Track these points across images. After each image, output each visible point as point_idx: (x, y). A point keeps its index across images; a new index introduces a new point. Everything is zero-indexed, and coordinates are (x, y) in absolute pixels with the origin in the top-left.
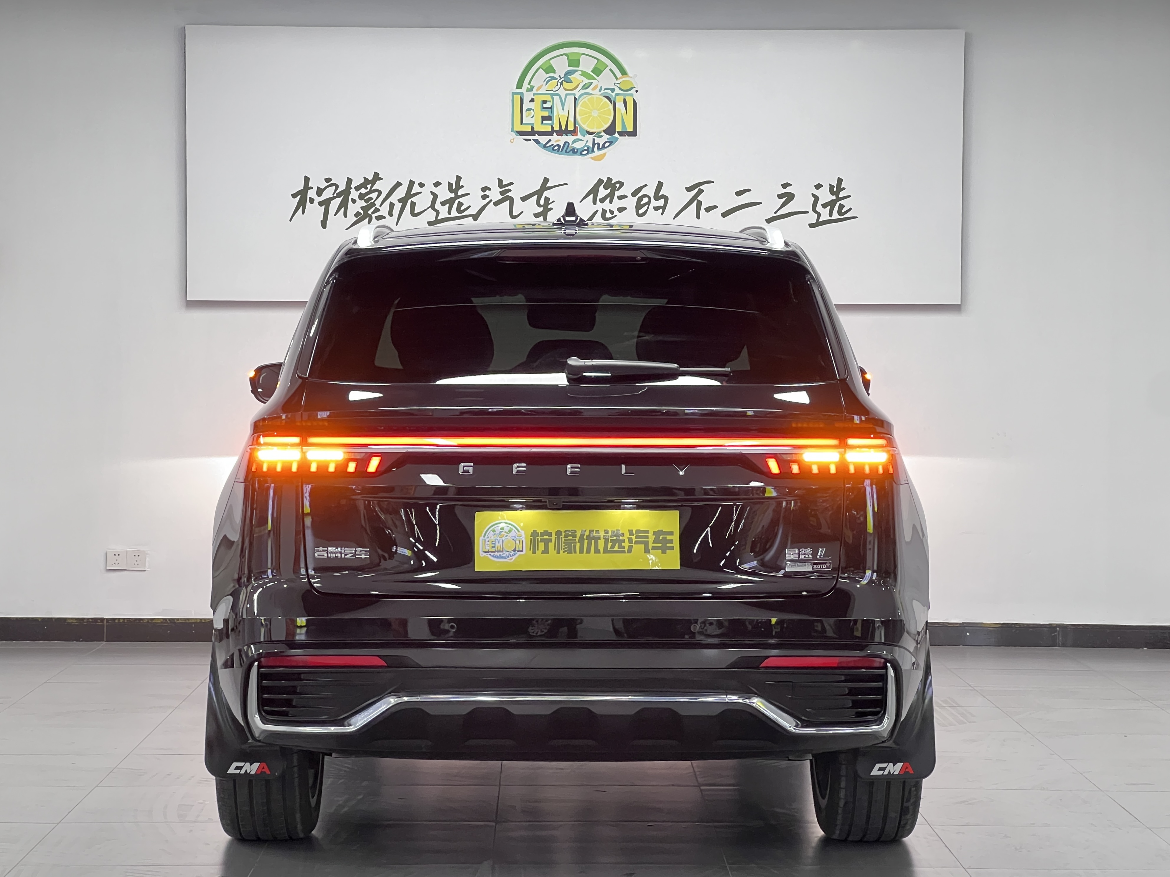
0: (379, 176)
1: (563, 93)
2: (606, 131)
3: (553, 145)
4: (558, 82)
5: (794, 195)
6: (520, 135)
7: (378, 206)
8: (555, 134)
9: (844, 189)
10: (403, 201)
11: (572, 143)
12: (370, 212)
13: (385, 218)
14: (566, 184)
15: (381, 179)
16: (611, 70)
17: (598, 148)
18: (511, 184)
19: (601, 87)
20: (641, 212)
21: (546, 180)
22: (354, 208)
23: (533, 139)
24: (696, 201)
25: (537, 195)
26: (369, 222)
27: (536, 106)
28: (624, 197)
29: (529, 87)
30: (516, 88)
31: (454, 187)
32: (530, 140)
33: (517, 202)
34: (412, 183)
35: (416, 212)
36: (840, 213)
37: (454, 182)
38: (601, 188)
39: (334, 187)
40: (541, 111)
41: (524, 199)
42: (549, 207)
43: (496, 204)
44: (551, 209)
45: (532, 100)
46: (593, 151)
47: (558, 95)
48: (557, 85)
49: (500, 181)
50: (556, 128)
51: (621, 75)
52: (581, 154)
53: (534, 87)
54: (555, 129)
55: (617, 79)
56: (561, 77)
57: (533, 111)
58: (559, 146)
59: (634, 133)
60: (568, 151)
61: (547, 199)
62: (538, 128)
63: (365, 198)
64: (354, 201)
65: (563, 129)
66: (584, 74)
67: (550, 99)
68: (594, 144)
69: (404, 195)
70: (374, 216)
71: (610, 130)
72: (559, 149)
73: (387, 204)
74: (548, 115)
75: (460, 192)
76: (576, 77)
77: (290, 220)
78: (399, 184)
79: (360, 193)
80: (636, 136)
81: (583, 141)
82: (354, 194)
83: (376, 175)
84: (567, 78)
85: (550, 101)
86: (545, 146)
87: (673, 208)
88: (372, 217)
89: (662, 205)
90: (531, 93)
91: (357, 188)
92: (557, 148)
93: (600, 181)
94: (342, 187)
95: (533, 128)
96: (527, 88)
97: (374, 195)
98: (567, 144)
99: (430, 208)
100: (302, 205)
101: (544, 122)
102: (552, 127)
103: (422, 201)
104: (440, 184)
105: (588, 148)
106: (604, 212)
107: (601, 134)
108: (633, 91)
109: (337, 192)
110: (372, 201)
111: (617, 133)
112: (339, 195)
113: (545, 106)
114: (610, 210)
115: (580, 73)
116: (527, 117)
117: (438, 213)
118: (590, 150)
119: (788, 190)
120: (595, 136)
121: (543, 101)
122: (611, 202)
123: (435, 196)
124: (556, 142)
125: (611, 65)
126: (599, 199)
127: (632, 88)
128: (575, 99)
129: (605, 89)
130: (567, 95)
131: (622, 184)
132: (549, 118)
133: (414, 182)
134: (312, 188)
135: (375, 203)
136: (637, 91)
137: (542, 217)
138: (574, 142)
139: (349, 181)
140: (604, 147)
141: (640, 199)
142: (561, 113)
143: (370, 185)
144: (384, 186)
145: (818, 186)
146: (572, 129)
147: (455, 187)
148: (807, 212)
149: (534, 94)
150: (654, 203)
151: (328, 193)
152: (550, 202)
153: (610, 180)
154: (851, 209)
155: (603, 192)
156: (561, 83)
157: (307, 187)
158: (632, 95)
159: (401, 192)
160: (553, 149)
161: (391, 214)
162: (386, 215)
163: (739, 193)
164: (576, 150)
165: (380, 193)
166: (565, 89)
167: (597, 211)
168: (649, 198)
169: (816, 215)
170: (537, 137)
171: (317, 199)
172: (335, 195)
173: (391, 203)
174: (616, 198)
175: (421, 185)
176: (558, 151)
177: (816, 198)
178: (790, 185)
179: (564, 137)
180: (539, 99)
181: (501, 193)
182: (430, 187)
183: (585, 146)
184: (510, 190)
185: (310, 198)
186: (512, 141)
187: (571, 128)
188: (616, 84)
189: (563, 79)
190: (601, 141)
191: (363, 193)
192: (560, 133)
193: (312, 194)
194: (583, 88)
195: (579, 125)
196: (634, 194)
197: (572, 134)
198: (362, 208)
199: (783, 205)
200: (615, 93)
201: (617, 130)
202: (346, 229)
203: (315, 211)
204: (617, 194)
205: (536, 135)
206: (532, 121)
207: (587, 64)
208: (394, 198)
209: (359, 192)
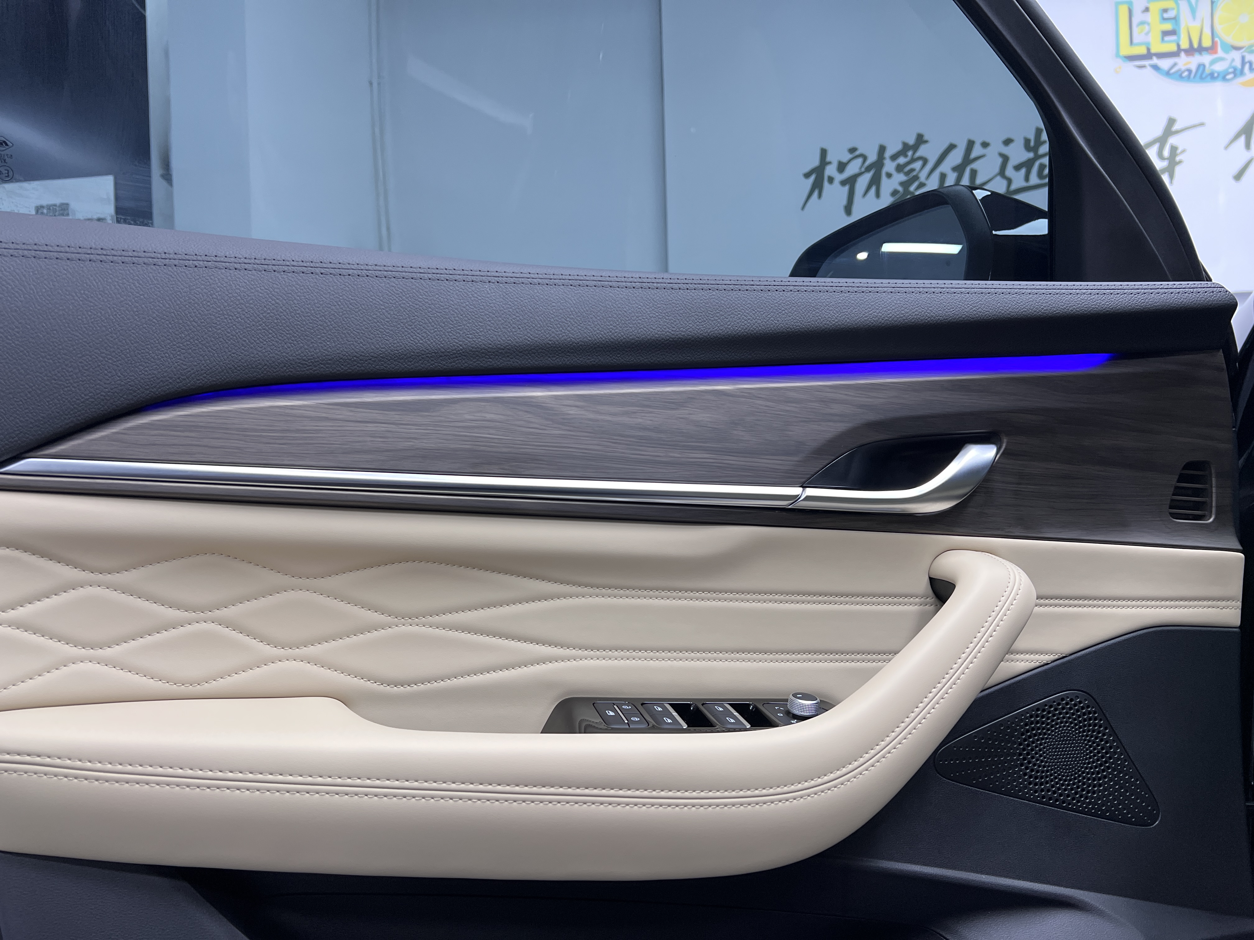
0: (925, 138)
3: (1180, 70)
6: (1130, 61)
8: (1183, 54)
10: (959, 170)
11: (1210, 66)
12: (912, 189)
14: (1202, 124)
15: (926, 142)
17: (1251, 69)
21: (1171, 122)
25: (1157, 145)
27: (1153, 17)
31: (1032, 144)
32: (1144, 67)
34: (971, 144)
35: (978, 183)
37: (1032, 137)
39: (860, 160)
40: (1161, 23)
42: (1177, 160)
44: (1180, 162)
45: (1147, 10)
46: (1242, 73)
50: (1185, 45)
52: (1224, 79)
54: (1182, 47)
57: (1149, 25)
58: (1190, 71)
60: (1204, 76)
61: (1174, 149)
62: (1157, 47)
63: (905, 170)
64: (889, 175)
65: (1196, 45)
67: (1175, 5)
68: (1243, 63)
69: (961, 161)
72: (1189, 75)
73: (936, 175)
74: (1170, 29)
75: (1042, 150)
77: (803, 209)
78: (952, 147)
79: (898, 163)
81: (1228, 60)
82: (889, 166)
83: (920, 136)
85: (1173, 9)
86: (1168, 74)
91: (894, 158)
92: (1186, 74)
94: (872, 158)
95: (1148, 50)
97: (917, 165)
98: (1202, 67)
99: (998, 177)
100: (818, 186)
101: (1166, 38)
102: (1178, 46)
103: (987, 167)
104: (1012, 141)
105: (1235, 70)
107: (1253, 48)
109: (865, 165)
110: (915, 173)
112: (868, 169)
113: (1166, 16)
116: (1139, 34)
117: (1010, 181)
118: (1238, 72)
120: (1245, 51)
121: (1163, 9)
123: (1005, 159)
124: (1184, 65)
132: (1173, 32)
133: (974, 142)
134: (830, 163)
135: (919, 175)
138: (1213, 62)
139: (883, 149)
142: (1191, 23)
143: (911, 151)
144: (930, 152)
146: (1210, 44)
147: (1034, 144)
151: (853, 168)
152: (1177, 153)
157: (824, 162)
159: (955, 158)
160: (1180, 76)
165: (925, 161)
170: (1155, 61)
171: (839, 177)
172: (863, 169)
173: (941, 174)
175: (985, 145)
176: (1188, 78)
179: (1197, 57)
180: (1156, 8)
182: (997, 147)
183: (1230, 67)
185: (828, 176)
186: (1117, 70)
187: (1207, 43)
190: (1253, 58)
191: (902, 163)
192: (1191, 51)
193: (831, 170)
195: (1219, 38)
197: (1210, 52)
198: (901, 184)
203: (835, 193)
205: (1154, 58)
206: (1148, 39)
208: (945, 167)
209: (896, 162)
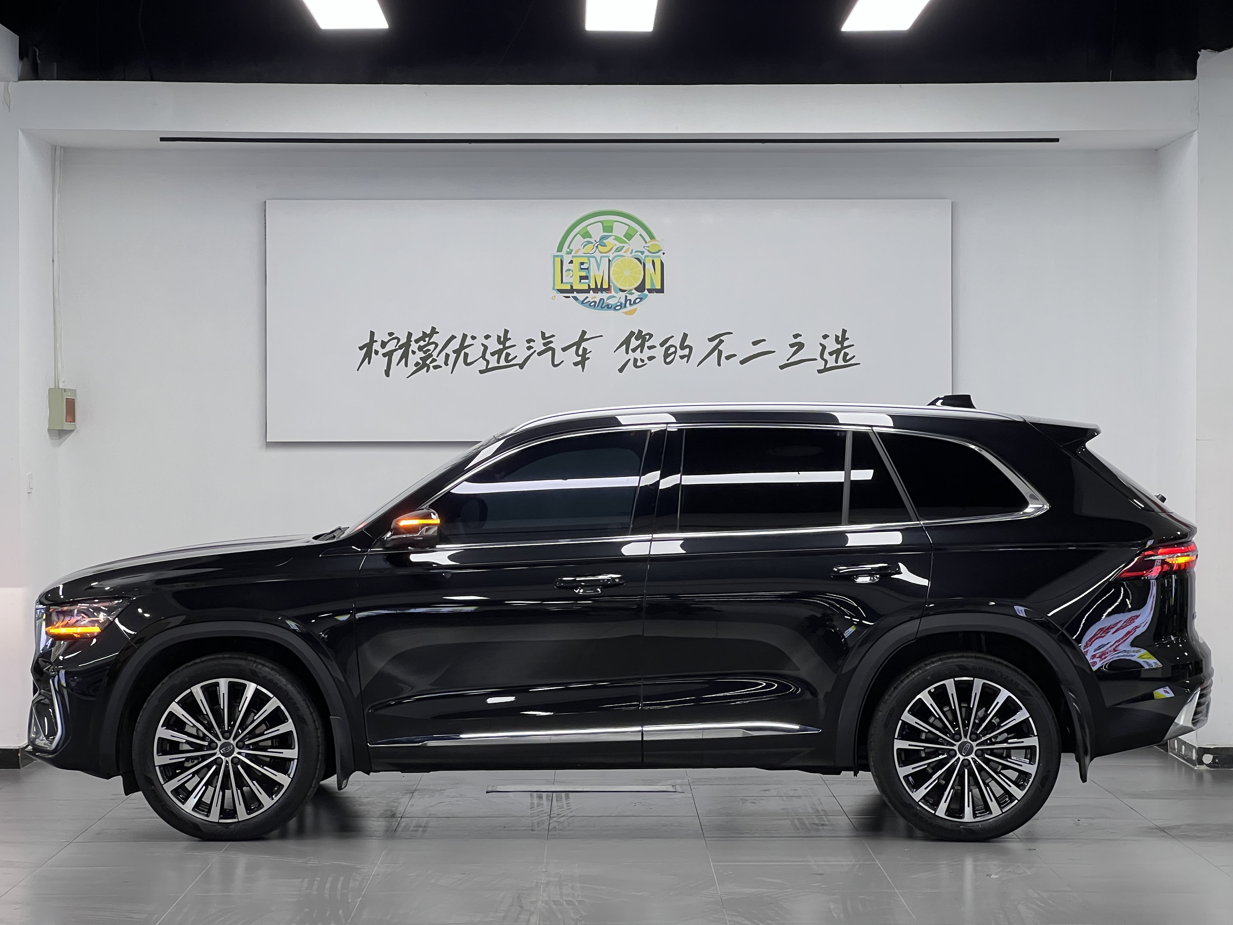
0: (436, 330)
1: (598, 255)
2: (637, 289)
3: (590, 301)
4: (594, 245)
5: (804, 344)
6: (561, 293)
7: (435, 357)
8: (591, 291)
9: (848, 339)
10: (457, 352)
11: (607, 300)
12: (428, 362)
13: (441, 367)
14: (602, 336)
15: (438, 333)
16: (640, 235)
17: (630, 304)
18: (553, 336)
19: (632, 250)
20: (668, 360)
21: (584, 333)
22: (415, 358)
23: (572, 297)
24: (717, 350)
25: (576, 346)
26: (427, 371)
27: (575, 266)
28: (654, 347)
29: (568, 250)
30: (557, 252)
31: (502, 340)
32: (569, 297)
33: (558, 352)
34: (465, 336)
35: (468, 362)
36: (845, 360)
37: (502, 335)
38: (633, 339)
39: (396, 341)
40: (579, 271)
41: (564, 349)
42: (586, 357)
43: (540, 354)
44: (589, 358)
45: (571, 262)
46: (625, 306)
47: (594, 257)
48: (593, 248)
49: (543, 334)
50: (593, 286)
51: (650, 240)
52: (615, 309)
53: (573, 250)
54: (591, 287)
55: (646, 243)
56: (597, 241)
57: (572, 271)
58: (595, 302)
59: (661, 291)
60: (603, 306)
61: (585, 350)
62: (576, 286)
63: (424, 350)
64: (414, 353)
65: (599, 287)
66: (617, 239)
67: (588, 261)
68: (626, 300)
69: (458, 347)
70: (431, 365)
71: (641, 288)
72: (595, 305)
73: (443, 354)
74: (585, 275)
75: (508, 344)
76: (610, 242)
77: (358, 370)
78: (453, 337)
79: (420, 345)
80: (664, 293)
81: (617, 298)
82: (414, 346)
83: (433, 329)
84: (602, 242)
85: (587, 263)
86: (582, 303)
87: (696, 356)
88: (430, 366)
89: (688, 354)
90: (571, 255)
91: (417, 341)
92: (593, 304)
93: (632, 333)
94: (403, 340)
95: (572, 286)
96: (567, 251)
97: (432, 347)
98: (602, 300)
99: (481, 358)
100: (368, 356)
101: (582, 281)
102: (589, 286)
103: (474, 352)
104: (490, 337)
105: (621, 304)
106: (636, 360)
107: (632, 292)
108: (661, 253)
109: (399, 345)
110: (430, 352)
111: (646, 290)
112: (400, 348)
113: (582, 267)
114: (641, 359)
115: (614, 237)
116: (566, 276)
117: (488, 362)
118: (623, 305)
119: (799, 340)
120: (627, 293)
121: (581, 263)
122: (641, 352)
123: (486, 348)
124: (592, 298)
125: (641, 231)
126: (631, 349)
127: (659, 251)
128: (609, 261)
129: (636, 252)
130: (601, 257)
131: (651, 336)
132: (586, 278)
133: (467, 335)
134: (376, 341)
135: (432, 354)
136: (664, 253)
137: (580, 365)
138: (609, 298)
139: (410, 335)
140: (635, 303)
141: (668, 349)
142: (597, 273)
143: (428, 338)
144: (440, 339)
145: (825, 337)
146: (607, 287)
147: (504, 339)
148: (816, 359)
149: (573, 257)
150: (680, 352)
151: (391, 346)
152: (587, 352)
153: (640, 332)
154: (854, 356)
155: (634, 343)
156: (597, 247)
157: (372, 341)
158: (659, 257)
159: (455, 344)
160: (590, 305)
161: (446, 364)
162: (443, 365)
163: (755, 343)
164: (610, 306)
165: (437, 345)
166: (601, 252)
167: (630, 359)
168: (676, 348)
169: (824, 362)
170: (575, 294)
171: (382, 351)
172: (397, 347)
173: (446, 353)
174: (646, 347)
175: (473, 338)
176: (594, 307)
177: (824, 347)
178: (801, 335)
179: (600, 293)
180: (577, 261)
181: (544, 344)
182: (481, 340)
183: (618, 302)
184: (551, 342)
185: (375, 350)
186: (554, 298)
187: (605, 286)
188: (645, 248)
189: (598, 243)
190: (632, 298)
191: (422, 345)
192: (596, 290)
193: (376, 346)
194: (616, 251)
195: (613, 284)
196: (662, 345)
197: (607, 291)
198: (421, 358)
199: (795, 353)
200: (644, 255)
201: (646, 288)
202: (407, 378)
203: (379, 361)
204: (647, 344)
205: (575, 292)
206: (571, 280)
207: (620, 230)
208: (449, 350)
209: (418, 344)
